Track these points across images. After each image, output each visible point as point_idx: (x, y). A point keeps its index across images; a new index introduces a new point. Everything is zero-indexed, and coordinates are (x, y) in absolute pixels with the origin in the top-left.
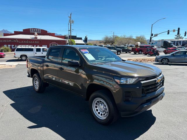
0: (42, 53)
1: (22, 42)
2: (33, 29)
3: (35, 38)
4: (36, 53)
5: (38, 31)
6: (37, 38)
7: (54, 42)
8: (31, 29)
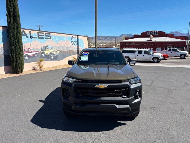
0: (143, 55)
1: (138, 45)
2: (151, 31)
3: (150, 40)
4: (137, 55)
5: (155, 33)
6: (152, 40)
7: (170, 44)
8: (149, 31)
